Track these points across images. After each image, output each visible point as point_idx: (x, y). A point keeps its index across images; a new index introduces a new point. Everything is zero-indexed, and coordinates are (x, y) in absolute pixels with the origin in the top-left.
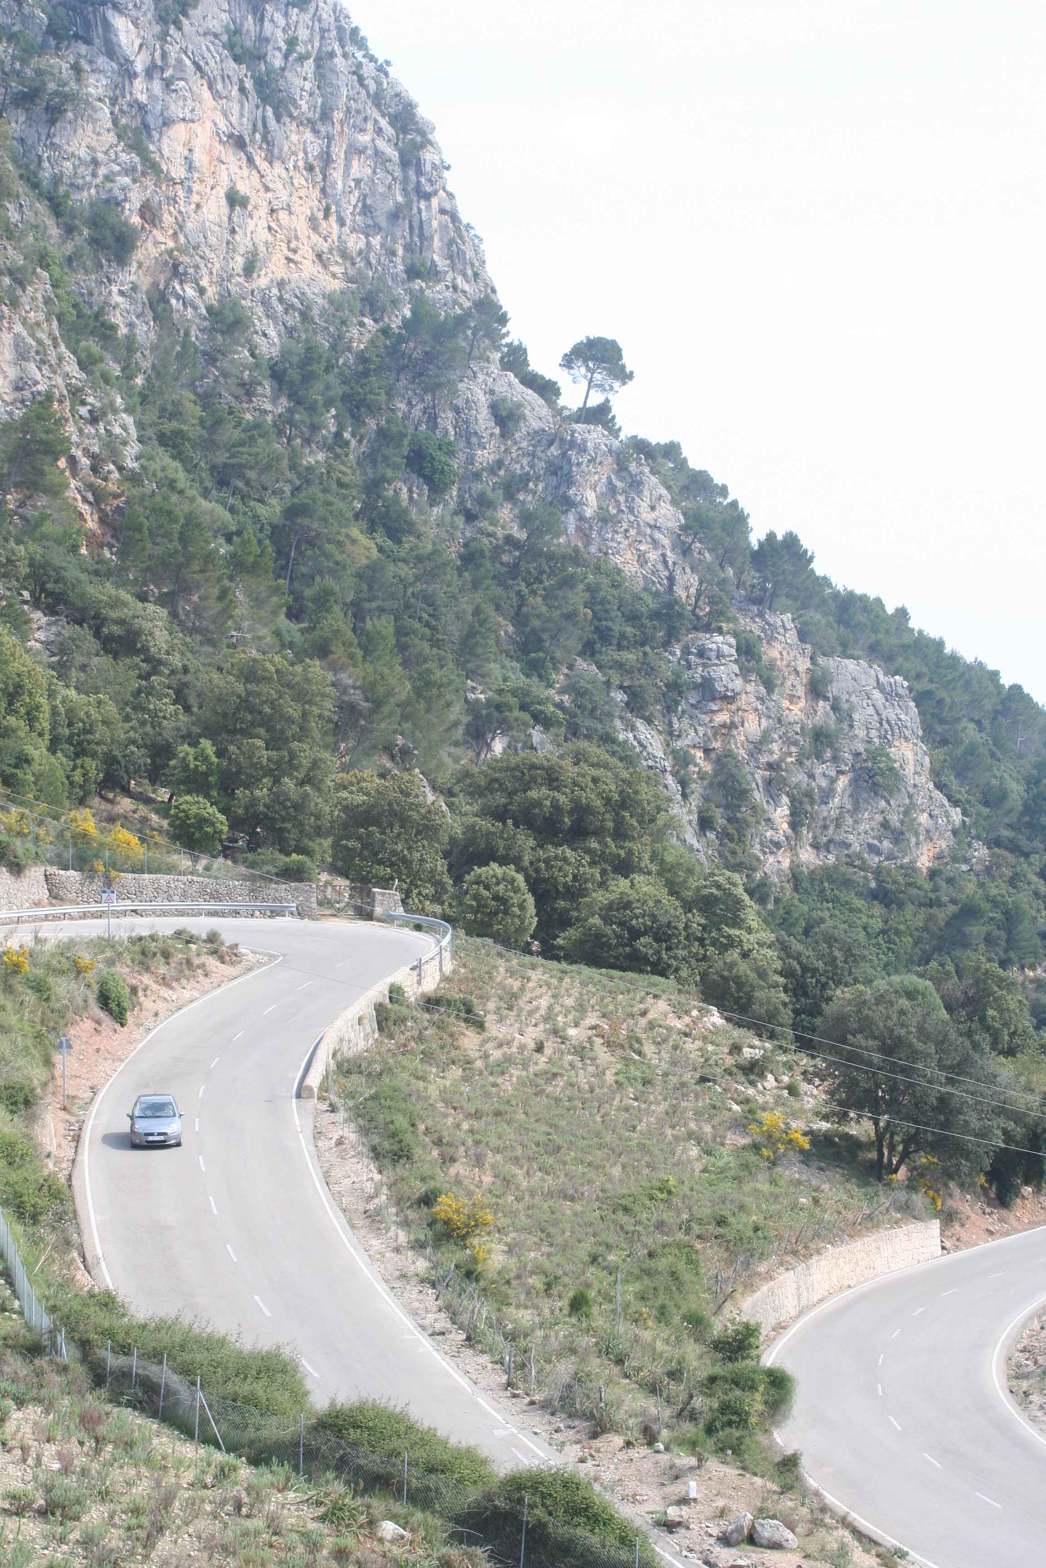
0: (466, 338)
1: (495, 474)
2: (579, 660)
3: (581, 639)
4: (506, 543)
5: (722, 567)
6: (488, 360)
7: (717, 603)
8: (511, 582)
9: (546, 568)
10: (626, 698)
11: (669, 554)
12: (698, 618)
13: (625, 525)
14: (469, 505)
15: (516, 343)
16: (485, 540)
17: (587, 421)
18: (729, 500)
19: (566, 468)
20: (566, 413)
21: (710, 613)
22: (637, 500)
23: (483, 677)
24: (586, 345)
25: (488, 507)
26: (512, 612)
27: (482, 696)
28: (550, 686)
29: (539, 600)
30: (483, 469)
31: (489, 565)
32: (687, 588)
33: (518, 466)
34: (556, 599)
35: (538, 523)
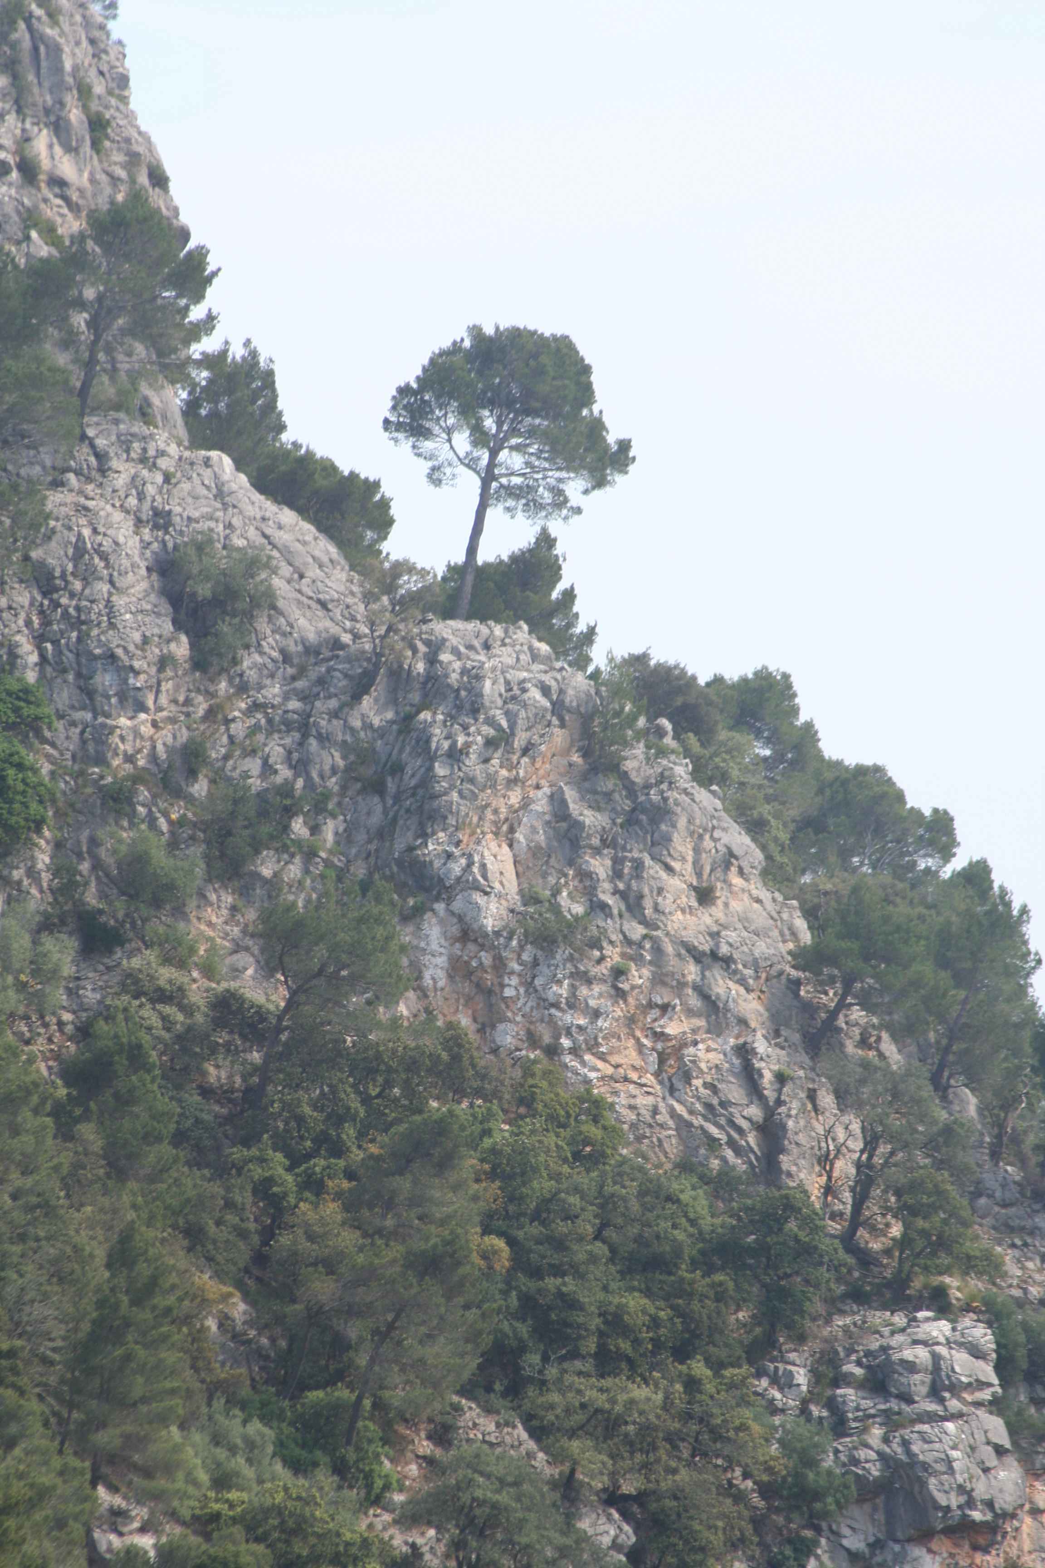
0: (69, 341)
1: (178, 793)
2: (471, 1412)
3: (473, 1337)
4: (219, 1023)
5: (941, 1089)
6: (145, 413)
7: (925, 1212)
8: (237, 1153)
9: (355, 1103)
10: (628, 1535)
11: (761, 1046)
12: (865, 1259)
13: (614, 955)
14: (91, 898)
15: (237, 352)
16: (149, 1015)
17: (480, 613)
18: (958, 863)
19: (413, 765)
20: (409, 584)
21: (904, 1242)
22: (653, 869)
23: (147, 1473)
24: (471, 356)
25: (157, 903)
26: (243, 1253)
27: (146, 1542)
28: (376, 1500)
29: (331, 1209)
30: (137, 778)
31: (163, 1102)
32: (825, 1161)
33: (254, 766)
34: (389, 1205)
35: (321, 952)
